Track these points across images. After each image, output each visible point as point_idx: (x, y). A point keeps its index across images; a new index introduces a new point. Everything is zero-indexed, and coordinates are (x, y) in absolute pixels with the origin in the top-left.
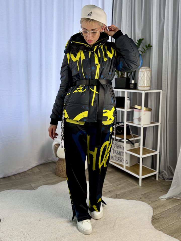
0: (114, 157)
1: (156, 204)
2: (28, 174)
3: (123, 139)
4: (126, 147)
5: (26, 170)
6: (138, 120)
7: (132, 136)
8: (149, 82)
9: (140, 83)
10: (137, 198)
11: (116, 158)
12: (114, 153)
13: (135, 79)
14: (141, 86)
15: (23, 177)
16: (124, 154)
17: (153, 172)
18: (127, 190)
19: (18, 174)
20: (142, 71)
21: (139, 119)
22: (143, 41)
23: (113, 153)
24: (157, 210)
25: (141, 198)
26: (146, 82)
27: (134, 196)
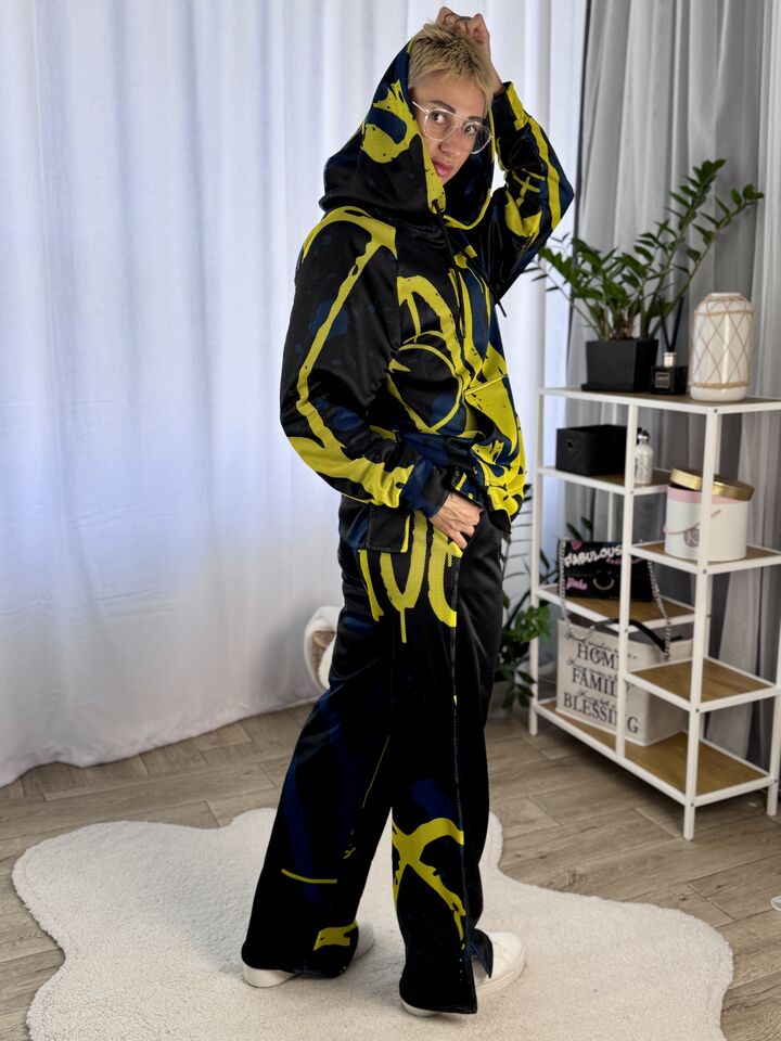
0: (576, 698)
1: (754, 934)
2: (202, 753)
3: (617, 621)
4: (629, 656)
5: (193, 733)
6: (686, 540)
7: (661, 606)
8: (743, 365)
9: (698, 367)
10: (666, 895)
11: (585, 702)
12: (574, 681)
13: (676, 347)
14: (703, 382)
15: (178, 768)
16: (621, 688)
17: (752, 776)
18: (625, 854)
19: (157, 749)
20: (709, 315)
21: (692, 535)
22: (719, 171)
23: (571, 678)
24: (752, 963)
25: (684, 899)
26: (729, 368)
27: (654, 888)
